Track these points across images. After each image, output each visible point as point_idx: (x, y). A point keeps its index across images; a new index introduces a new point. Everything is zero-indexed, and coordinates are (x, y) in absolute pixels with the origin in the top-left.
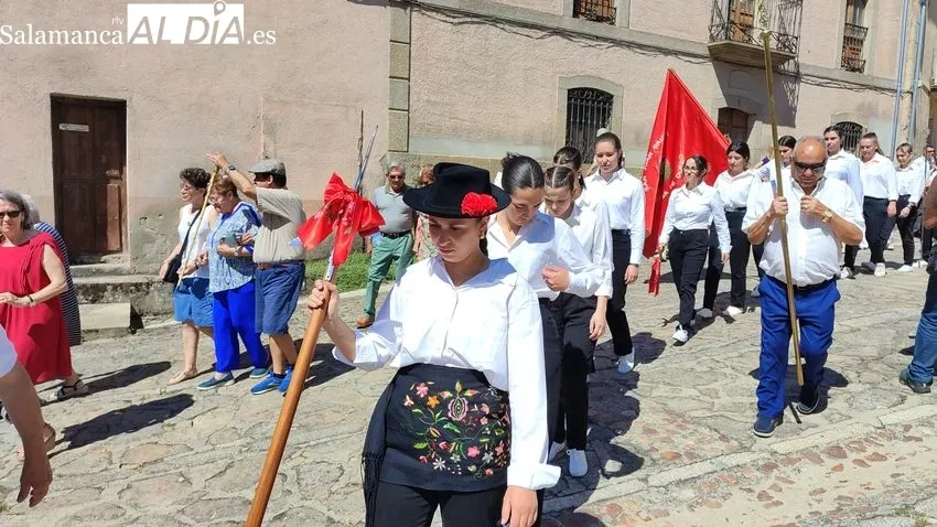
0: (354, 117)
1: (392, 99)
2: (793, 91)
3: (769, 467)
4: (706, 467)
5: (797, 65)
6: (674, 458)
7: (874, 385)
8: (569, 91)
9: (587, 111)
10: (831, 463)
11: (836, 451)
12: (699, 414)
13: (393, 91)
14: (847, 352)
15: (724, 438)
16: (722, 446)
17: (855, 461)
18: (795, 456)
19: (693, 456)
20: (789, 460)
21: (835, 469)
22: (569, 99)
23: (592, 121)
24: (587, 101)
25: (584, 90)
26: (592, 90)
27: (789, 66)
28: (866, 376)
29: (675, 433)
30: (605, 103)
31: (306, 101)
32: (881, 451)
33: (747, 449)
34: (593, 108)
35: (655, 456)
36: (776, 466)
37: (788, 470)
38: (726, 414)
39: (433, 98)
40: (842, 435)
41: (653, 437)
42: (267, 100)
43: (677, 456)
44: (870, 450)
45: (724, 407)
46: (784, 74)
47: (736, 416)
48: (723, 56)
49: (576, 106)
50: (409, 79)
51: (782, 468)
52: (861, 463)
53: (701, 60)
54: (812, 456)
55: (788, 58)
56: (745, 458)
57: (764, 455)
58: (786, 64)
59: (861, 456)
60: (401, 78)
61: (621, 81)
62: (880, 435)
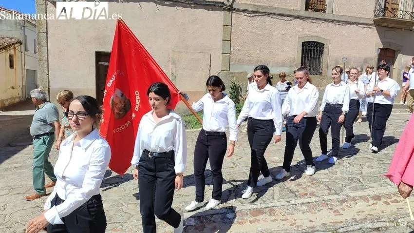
0: (208, 57)
1: (223, 49)
3: (343, 201)
4: (317, 199)
6: (305, 195)
8: (303, 43)
9: (311, 51)
10: (372, 201)
11: (378, 198)
12: (324, 180)
13: (224, 46)
15: (329, 189)
16: (327, 192)
17: (384, 202)
18: (357, 198)
19: (312, 195)
20: (354, 199)
21: (373, 204)
22: (303, 46)
23: (314, 56)
24: (312, 47)
25: (310, 42)
26: (314, 42)
29: (309, 186)
30: (320, 48)
31: (188, 51)
33: (338, 194)
34: (314, 50)
35: (297, 194)
36: (347, 201)
37: (352, 204)
38: (336, 181)
39: (241, 48)
40: (382, 192)
41: (300, 187)
42: (174, 51)
43: (307, 194)
44: (394, 198)
47: (340, 182)
48: (381, 24)
50: (230, 41)
51: (349, 202)
52: (387, 203)
53: (370, 26)
54: (365, 199)
56: (335, 197)
57: (344, 197)
59: (388, 200)
60: (227, 40)
61: (328, 38)
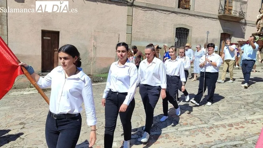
0: (117, 35)
1: (127, 31)
2: (244, 28)
3: (211, 128)
4: (194, 127)
5: (245, 21)
6: (186, 124)
7: (248, 109)
8: (176, 28)
9: (181, 34)
10: (228, 128)
11: (231, 125)
12: (197, 115)
13: (127, 29)
14: (244, 101)
15: (201, 120)
16: (200, 122)
17: (235, 128)
18: (219, 126)
19: (191, 124)
20: (217, 126)
21: (229, 129)
22: (176, 30)
23: (183, 36)
24: (182, 31)
25: (181, 28)
26: (183, 28)
27: (243, 21)
28: (247, 107)
29: (188, 119)
30: (187, 32)
31: (104, 31)
32: (243, 126)
33: (207, 124)
34: (183, 33)
35: (181, 124)
36: (213, 128)
37: (216, 129)
38: (204, 115)
39: (138, 30)
40: (233, 121)
41: (182, 119)
42: (95, 31)
43: (187, 124)
44: (241, 125)
45: (204, 113)
46: (242, 23)
47: (207, 116)
48: (223, 18)
49: (178, 32)
50: (132, 25)
51: (214, 128)
52: (237, 129)
53: (216, 19)
54: (224, 126)
55: (243, 19)
56: (205, 125)
57: (211, 125)
58: (242, 20)
59: (237, 127)
60: (130, 25)
61: (192, 26)
62: (244, 122)
